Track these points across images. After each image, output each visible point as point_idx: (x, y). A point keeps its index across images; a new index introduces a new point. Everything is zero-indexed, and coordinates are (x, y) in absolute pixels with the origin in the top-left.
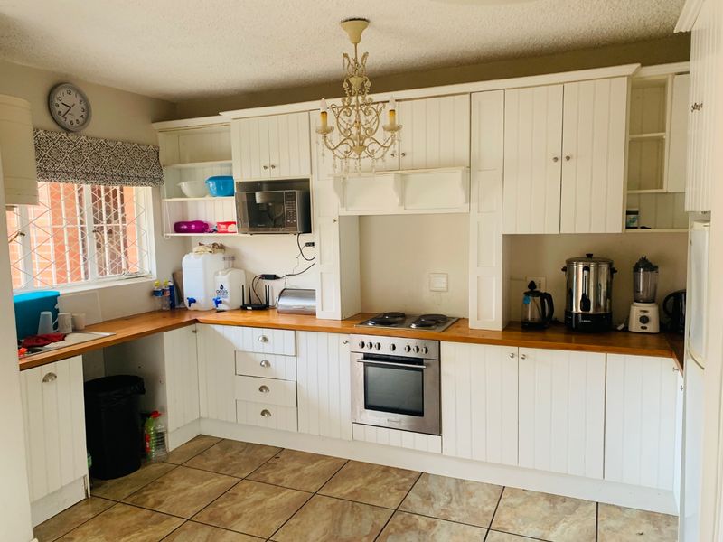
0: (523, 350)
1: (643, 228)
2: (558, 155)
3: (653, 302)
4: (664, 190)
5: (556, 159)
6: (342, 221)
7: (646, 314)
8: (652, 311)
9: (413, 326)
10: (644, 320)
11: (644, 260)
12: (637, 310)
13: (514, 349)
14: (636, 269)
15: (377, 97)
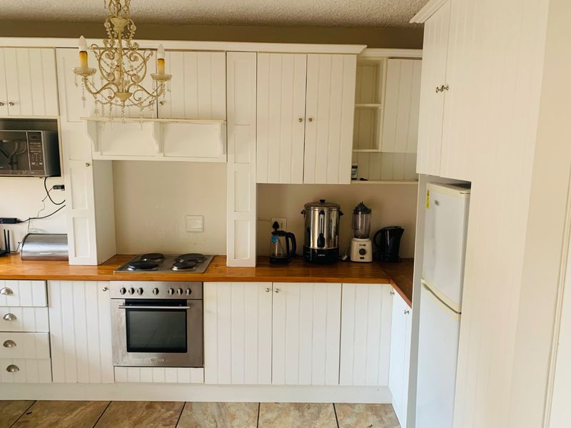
0: (277, 285)
1: (362, 179)
2: (303, 117)
3: (368, 238)
4: (379, 151)
5: (301, 120)
6: (96, 164)
7: (364, 247)
8: (367, 244)
9: (175, 269)
10: (363, 252)
11: (362, 205)
12: (357, 244)
13: (269, 284)
14: (356, 212)
15: (143, 43)
